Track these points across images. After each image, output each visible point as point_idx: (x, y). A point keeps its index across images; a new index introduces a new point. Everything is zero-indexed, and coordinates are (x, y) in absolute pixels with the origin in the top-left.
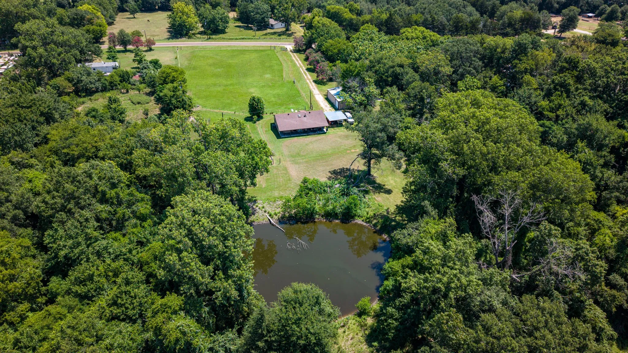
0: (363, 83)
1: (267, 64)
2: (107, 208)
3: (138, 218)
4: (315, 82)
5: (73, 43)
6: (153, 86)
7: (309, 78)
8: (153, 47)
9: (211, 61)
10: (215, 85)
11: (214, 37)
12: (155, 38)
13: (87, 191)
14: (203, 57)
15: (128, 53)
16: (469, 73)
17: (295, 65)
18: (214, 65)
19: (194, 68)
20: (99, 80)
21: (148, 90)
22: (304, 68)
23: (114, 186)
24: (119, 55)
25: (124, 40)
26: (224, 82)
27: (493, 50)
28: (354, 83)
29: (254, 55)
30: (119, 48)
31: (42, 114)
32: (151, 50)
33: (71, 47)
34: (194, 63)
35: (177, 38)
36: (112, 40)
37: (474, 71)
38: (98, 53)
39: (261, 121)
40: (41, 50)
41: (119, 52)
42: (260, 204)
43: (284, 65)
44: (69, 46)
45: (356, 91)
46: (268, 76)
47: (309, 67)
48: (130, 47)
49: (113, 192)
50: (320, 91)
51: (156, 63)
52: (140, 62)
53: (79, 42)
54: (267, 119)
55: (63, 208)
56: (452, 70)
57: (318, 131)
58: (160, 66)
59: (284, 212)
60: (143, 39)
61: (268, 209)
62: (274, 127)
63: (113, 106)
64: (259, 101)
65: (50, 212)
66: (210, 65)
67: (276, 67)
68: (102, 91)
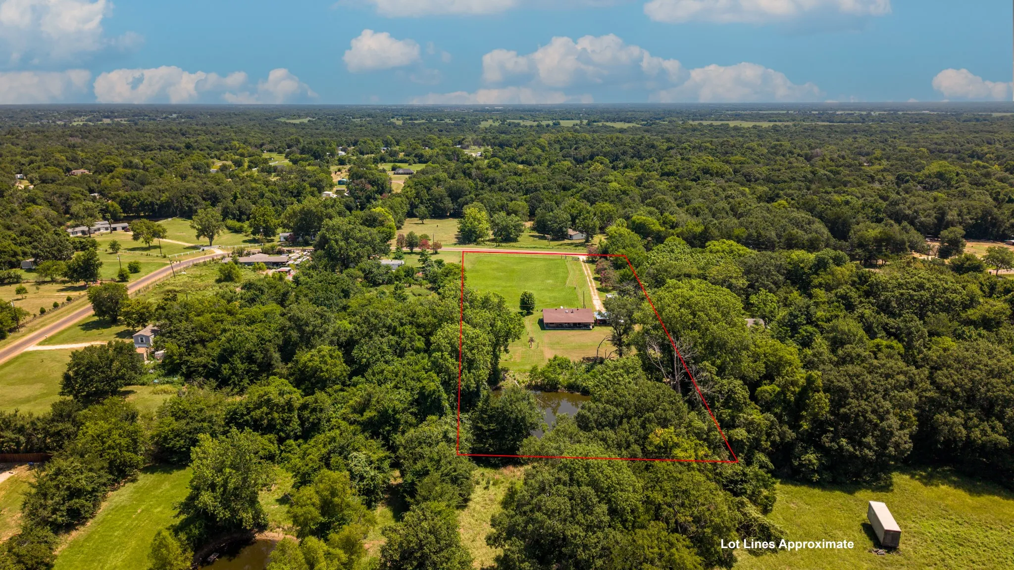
0: (638, 287)
1: (553, 272)
2: (396, 338)
3: (415, 351)
4: (598, 289)
5: (369, 238)
6: (434, 282)
7: (593, 285)
8: (439, 250)
9: (495, 266)
10: (494, 286)
11: (503, 244)
12: (442, 243)
13: (384, 326)
14: (488, 262)
15: (413, 255)
16: (765, 287)
17: (583, 273)
18: (497, 269)
19: (477, 271)
20: (387, 273)
21: (430, 285)
22: (592, 277)
23: (402, 325)
24: (405, 256)
25: (412, 243)
26: (504, 284)
27: (796, 265)
28: (630, 287)
29: (543, 263)
30: (405, 249)
31: (343, 291)
32: (436, 253)
33: (367, 243)
34: (478, 267)
35: (465, 244)
36: (400, 242)
37: (772, 286)
38: (386, 252)
39: (530, 316)
40: (342, 243)
41: (405, 253)
42: (511, 373)
43: (572, 273)
44: (365, 242)
45: (630, 295)
46: (550, 281)
47: (597, 276)
48: (416, 250)
49: (401, 329)
50: (600, 297)
51: (440, 263)
52: (424, 261)
53: (373, 240)
54: (537, 315)
55: (367, 334)
56: (747, 283)
57: (583, 326)
58: (444, 265)
59: (531, 381)
60: (431, 243)
61: (517, 377)
62: (541, 322)
63: (399, 292)
64: (530, 296)
65: (358, 337)
66: (493, 270)
67: (561, 275)
68: (387, 284)
